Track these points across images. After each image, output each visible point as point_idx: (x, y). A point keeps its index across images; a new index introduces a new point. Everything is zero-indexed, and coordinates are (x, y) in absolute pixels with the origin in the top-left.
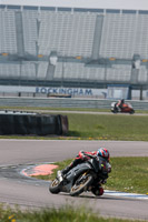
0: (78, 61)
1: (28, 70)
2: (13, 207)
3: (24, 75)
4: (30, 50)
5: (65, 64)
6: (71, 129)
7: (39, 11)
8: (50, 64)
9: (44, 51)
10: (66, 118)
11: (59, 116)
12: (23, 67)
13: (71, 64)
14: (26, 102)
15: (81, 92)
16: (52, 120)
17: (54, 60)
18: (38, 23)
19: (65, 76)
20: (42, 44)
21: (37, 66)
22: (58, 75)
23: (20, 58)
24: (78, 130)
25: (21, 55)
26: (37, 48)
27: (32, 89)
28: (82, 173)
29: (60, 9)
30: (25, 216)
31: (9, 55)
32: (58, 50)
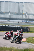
0: (32, 15)
1: (20, 17)
2: (17, 48)
3: (20, 18)
4: (21, 12)
5: (29, 15)
6: (30, 30)
7: (23, 3)
8: (26, 15)
9: (24, 12)
10: (29, 28)
11: (28, 27)
12: (19, 16)
13: (30, 15)
14: (20, 24)
15: (33, 22)
16: (26, 28)
17: (26, 14)
18: (23, 6)
19: (29, 18)
20: (24, 11)
21: (23, 16)
22: (27, 18)
23: (19, 14)
24: (32, 30)
25: (19, 13)
26: (23, 12)
27: (22, 21)
28: (17, 38)
29: (28, 3)
30: (19, 50)
31: (16, 13)
32: (28, 12)
